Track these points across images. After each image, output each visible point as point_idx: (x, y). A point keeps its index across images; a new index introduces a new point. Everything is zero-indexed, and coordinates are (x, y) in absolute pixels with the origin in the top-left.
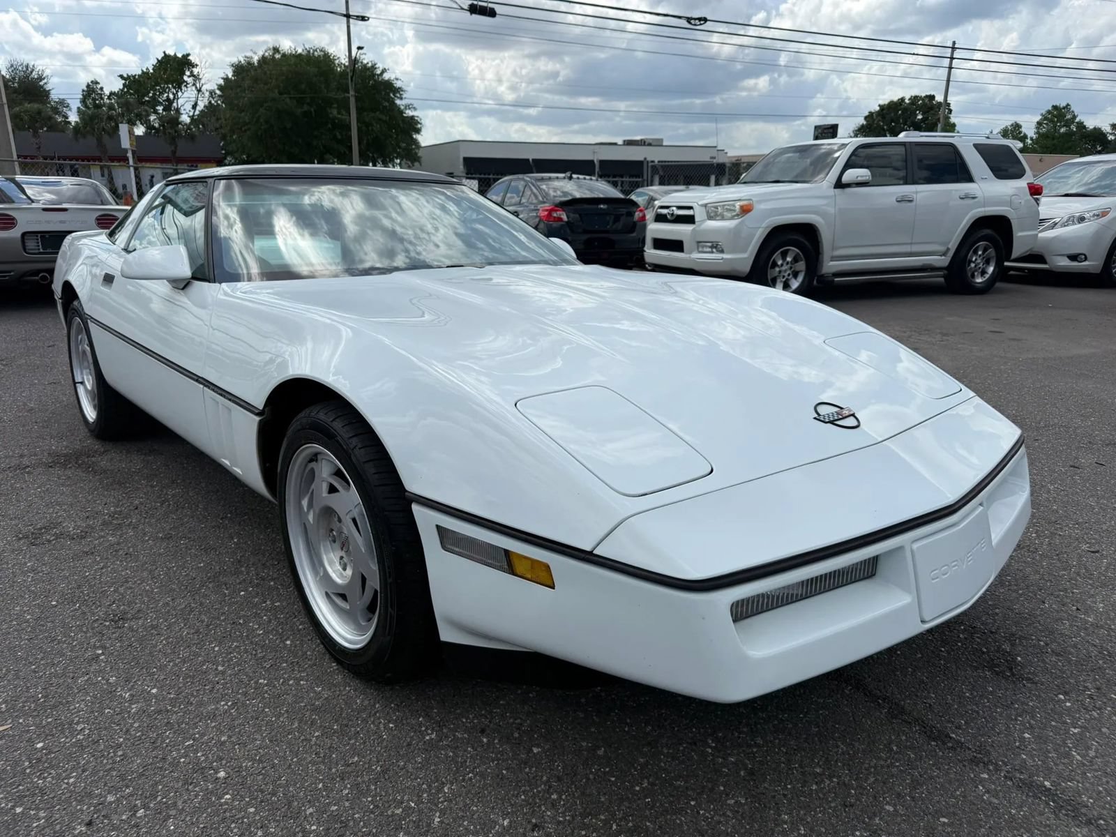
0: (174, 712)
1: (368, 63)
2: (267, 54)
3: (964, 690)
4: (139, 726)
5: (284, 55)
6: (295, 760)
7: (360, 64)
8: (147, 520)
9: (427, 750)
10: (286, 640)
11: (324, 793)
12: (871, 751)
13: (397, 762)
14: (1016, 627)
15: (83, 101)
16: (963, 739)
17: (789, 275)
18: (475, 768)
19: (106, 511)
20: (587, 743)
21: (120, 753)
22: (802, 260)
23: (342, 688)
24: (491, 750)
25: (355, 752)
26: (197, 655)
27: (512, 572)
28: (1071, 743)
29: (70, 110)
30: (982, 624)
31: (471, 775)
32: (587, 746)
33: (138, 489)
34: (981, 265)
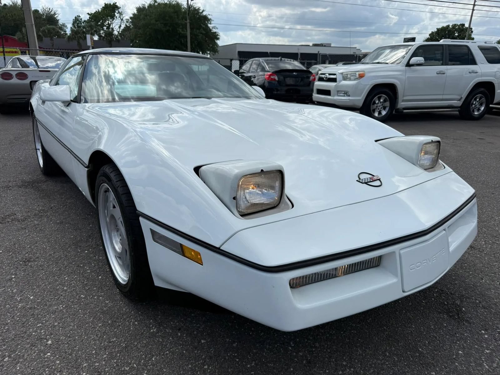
0: (37, 309)
1: (196, 7)
2: (151, 3)
3: (431, 325)
4: (19, 315)
5: (159, 4)
6: (86, 337)
7: (192, 8)
8: (54, 214)
9: (150, 337)
10: (99, 276)
11: (95, 356)
12: (374, 355)
13: (134, 342)
14: (465, 292)
15: (73, 24)
16: (425, 352)
17: (381, 108)
18: (171, 348)
19: (38, 209)
20: (229, 340)
21: (6, 328)
22: (388, 101)
23: (118, 302)
24: (181, 340)
25: (115, 335)
26: (56, 281)
27: (184, 255)
28: (484, 359)
29: (67, 28)
30: (447, 289)
31: (167, 352)
32: (229, 341)
33: (55, 199)
34: (478, 106)
